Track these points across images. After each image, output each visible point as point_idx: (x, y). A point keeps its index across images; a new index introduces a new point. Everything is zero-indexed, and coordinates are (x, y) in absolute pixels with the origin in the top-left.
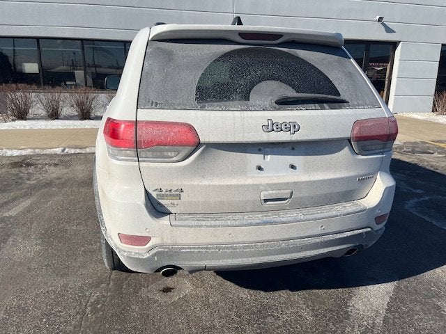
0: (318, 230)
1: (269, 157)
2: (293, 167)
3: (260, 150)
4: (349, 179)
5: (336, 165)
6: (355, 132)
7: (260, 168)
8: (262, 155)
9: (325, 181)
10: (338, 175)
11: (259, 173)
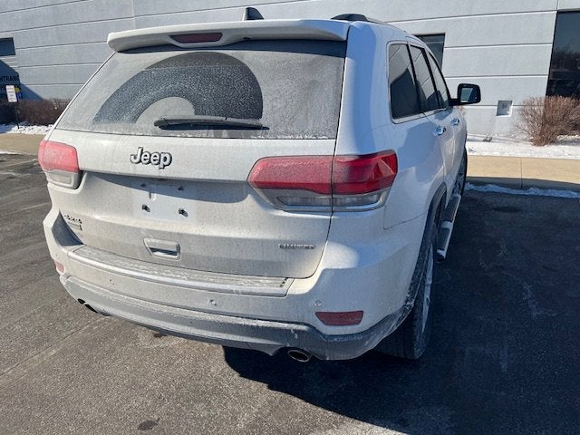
0: (206, 305)
1: (155, 196)
2: (182, 212)
3: (143, 186)
4: (262, 243)
5: (241, 220)
6: (255, 174)
7: (145, 208)
8: (147, 193)
9: (221, 238)
10: (243, 234)
11: (145, 214)
